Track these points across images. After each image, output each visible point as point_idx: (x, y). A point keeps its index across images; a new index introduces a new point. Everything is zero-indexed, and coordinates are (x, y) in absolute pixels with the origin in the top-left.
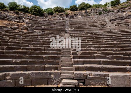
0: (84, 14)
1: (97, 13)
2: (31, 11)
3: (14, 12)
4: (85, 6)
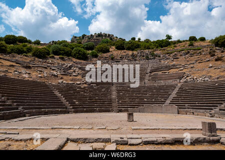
0: (131, 58)
1: (143, 56)
2: (75, 55)
3: (60, 58)
4: (132, 46)
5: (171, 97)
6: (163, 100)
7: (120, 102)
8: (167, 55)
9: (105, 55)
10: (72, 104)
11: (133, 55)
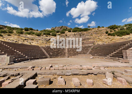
1: (79, 34)
3: (46, 36)
5: (89, 51)
6: (86, 52)
7: (69, 53)
8: (88, 34)
9: (63, 34)
10: (49, 54)
11: (74, 34)
